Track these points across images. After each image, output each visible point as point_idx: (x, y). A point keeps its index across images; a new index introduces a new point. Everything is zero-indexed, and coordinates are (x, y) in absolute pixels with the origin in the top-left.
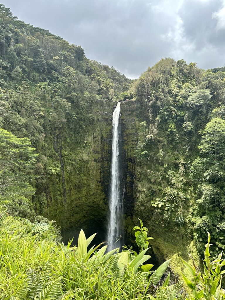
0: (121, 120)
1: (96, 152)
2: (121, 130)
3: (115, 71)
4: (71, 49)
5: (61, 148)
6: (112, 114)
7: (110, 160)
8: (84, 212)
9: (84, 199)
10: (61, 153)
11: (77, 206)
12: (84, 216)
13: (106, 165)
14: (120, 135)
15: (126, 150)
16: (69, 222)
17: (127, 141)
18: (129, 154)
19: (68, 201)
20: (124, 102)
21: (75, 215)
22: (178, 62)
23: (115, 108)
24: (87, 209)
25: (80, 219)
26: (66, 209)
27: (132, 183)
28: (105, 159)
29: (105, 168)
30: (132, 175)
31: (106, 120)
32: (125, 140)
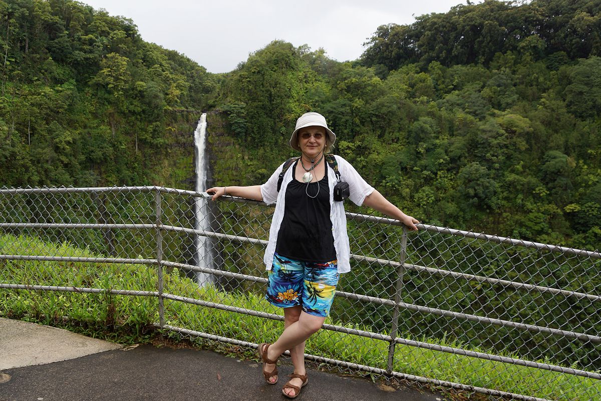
2: (210, 163)
6: (194, 135)
14: (209, 171)
17: (221, 182)
20: (212, 113)
23: (198, 123)
31: (184, 145)
32: (219, 180)
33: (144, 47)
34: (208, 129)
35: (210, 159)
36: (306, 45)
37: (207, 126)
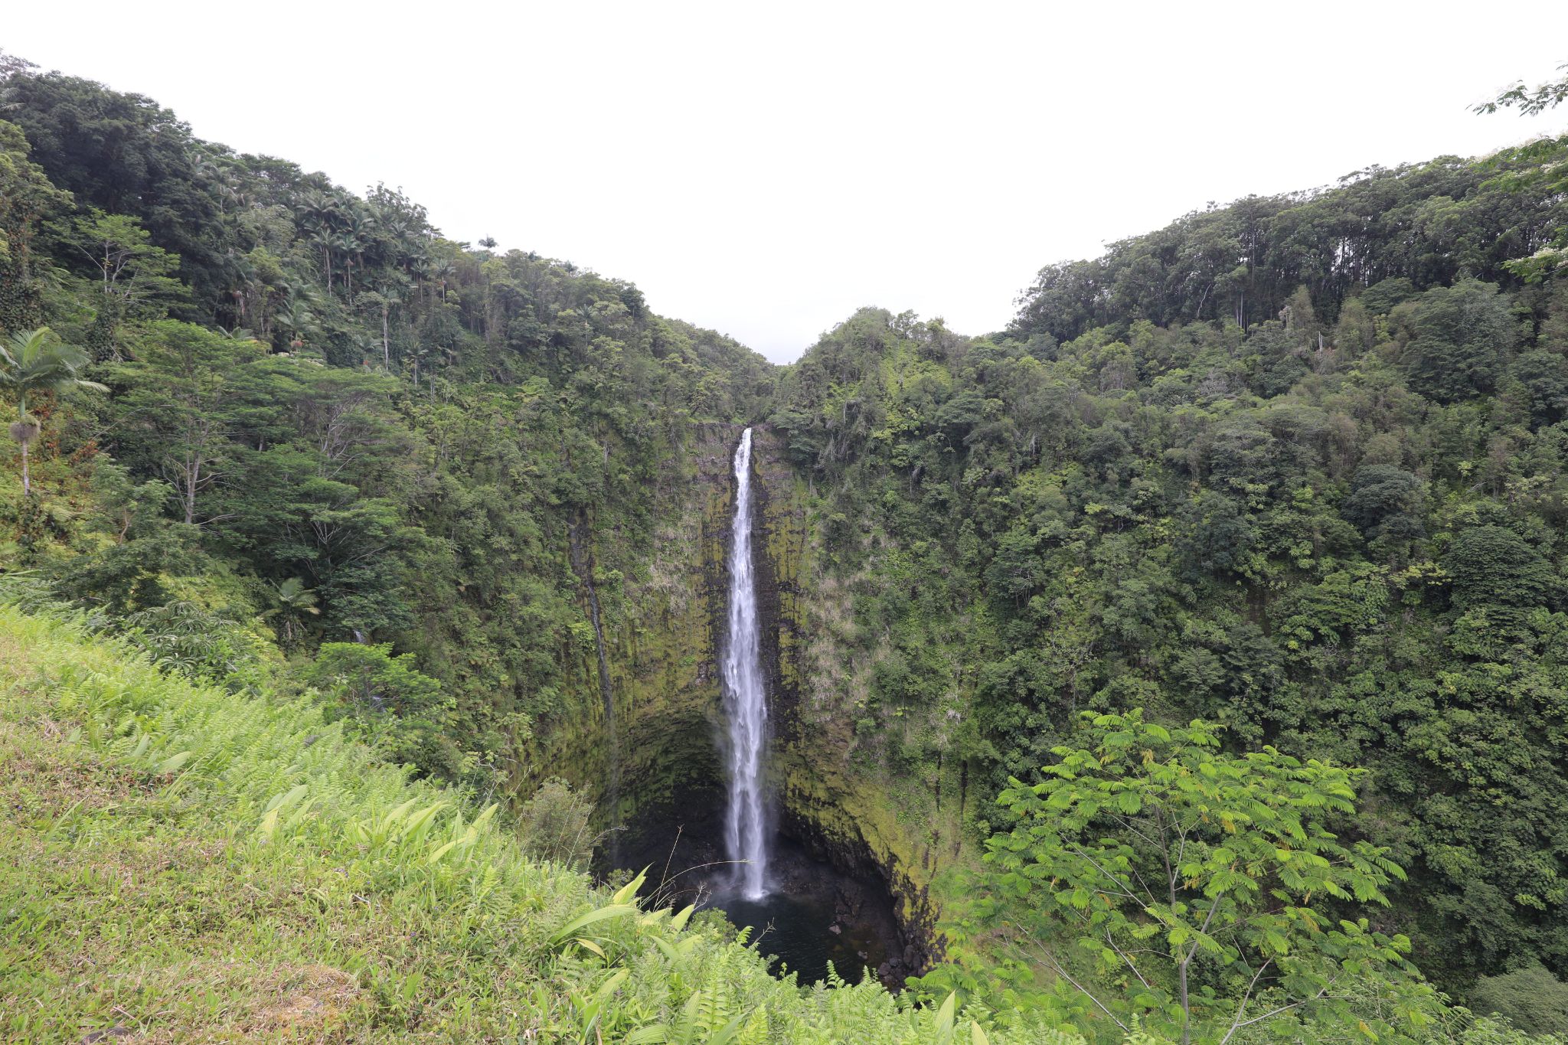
0: (753, 476)
1: (691, 569)
2: (757, 504)
3: (736, 345)
4: (608, 291)
5: (591, 564)
6: (732, 461)
8: (665, 740)
9: (660, 704)
10: (591, 577)
11: (647, 723)
12: (666, 752)
14: (755, 517)
15: (774, 559)
16: (622, 770)
17: (774, 535)
18: (783, 570)
19: (616, 709)
20: (760, 427)
21: (639, 749)
22: (900, 316)
23: (737, 444)
24: (673, 729)
25: (654, 761)
26: (612, 733)
27: (794, 648)
28: (715, 588)
29: (715, 610)
30: (795, 630)
31: (714, 478)
32: (771, 532)
33: (655, 325)
34: (755, 453)
35: (757, 498)
36: (909, 312)
37: (753, 447)
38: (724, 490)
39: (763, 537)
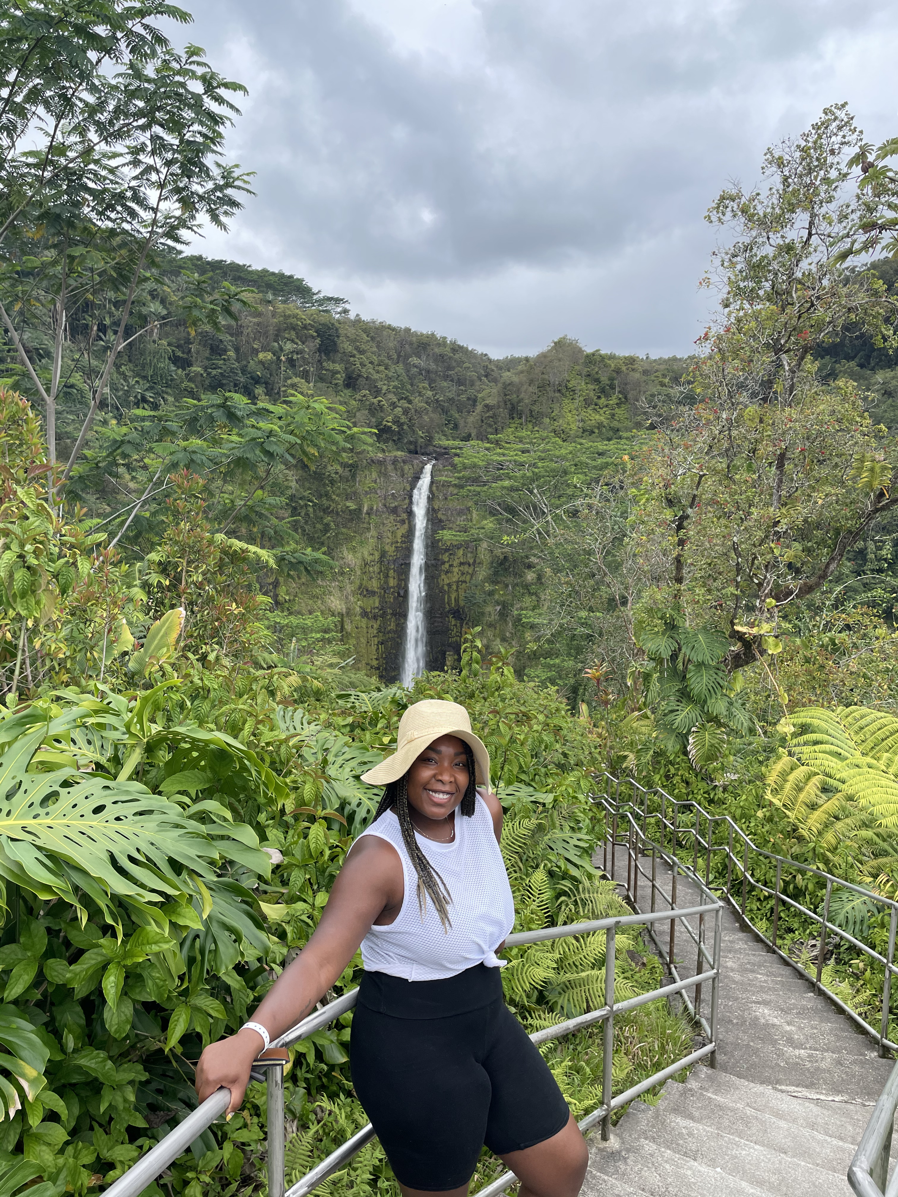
0: (432, 511)
1: (365, 592)
6: (411, 496)
7: (402, 615)
13: (392, 626)
14: (430, 550)
15: (446, 588)
17: (447, 566)
18: (453, 599)
20: (440, 463)
23: (417, 478)
28: (389, 611)
29: (389, 632)
31: (394, 511)
32: (444, 563)
34: (434, 488)
37: (432, 483)
38: (403, 522)
39: (435, 566)
